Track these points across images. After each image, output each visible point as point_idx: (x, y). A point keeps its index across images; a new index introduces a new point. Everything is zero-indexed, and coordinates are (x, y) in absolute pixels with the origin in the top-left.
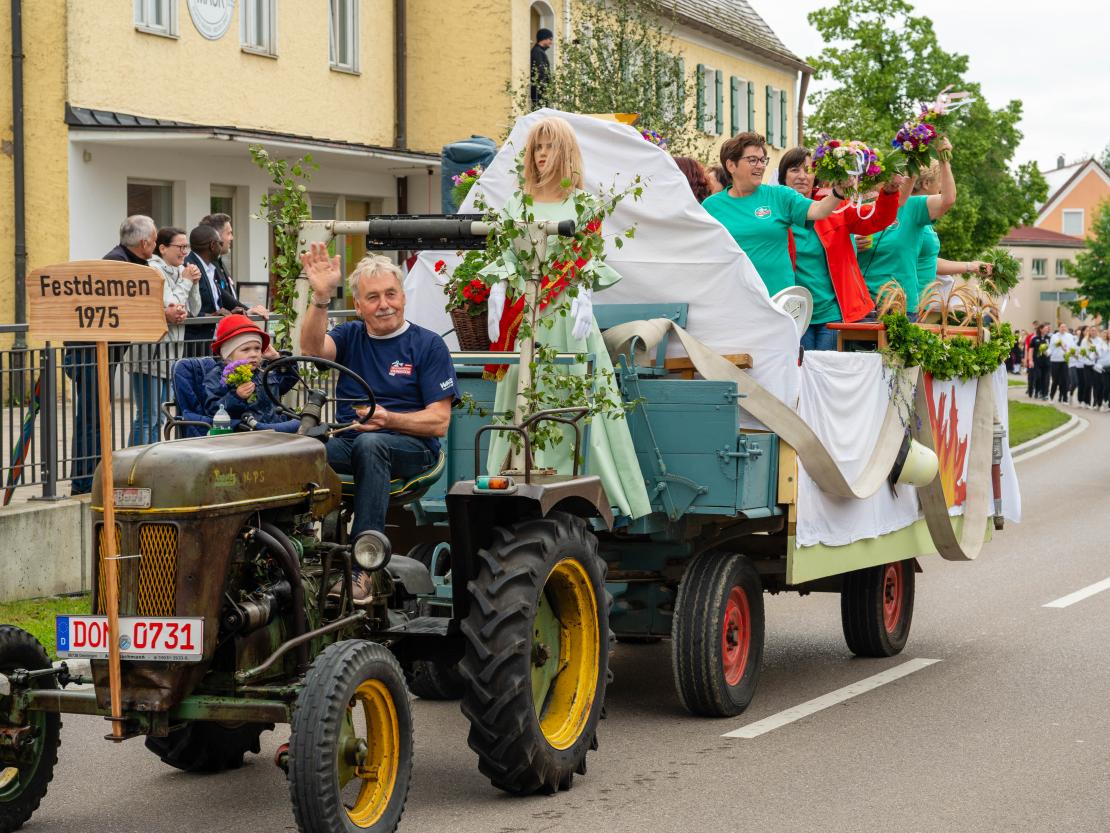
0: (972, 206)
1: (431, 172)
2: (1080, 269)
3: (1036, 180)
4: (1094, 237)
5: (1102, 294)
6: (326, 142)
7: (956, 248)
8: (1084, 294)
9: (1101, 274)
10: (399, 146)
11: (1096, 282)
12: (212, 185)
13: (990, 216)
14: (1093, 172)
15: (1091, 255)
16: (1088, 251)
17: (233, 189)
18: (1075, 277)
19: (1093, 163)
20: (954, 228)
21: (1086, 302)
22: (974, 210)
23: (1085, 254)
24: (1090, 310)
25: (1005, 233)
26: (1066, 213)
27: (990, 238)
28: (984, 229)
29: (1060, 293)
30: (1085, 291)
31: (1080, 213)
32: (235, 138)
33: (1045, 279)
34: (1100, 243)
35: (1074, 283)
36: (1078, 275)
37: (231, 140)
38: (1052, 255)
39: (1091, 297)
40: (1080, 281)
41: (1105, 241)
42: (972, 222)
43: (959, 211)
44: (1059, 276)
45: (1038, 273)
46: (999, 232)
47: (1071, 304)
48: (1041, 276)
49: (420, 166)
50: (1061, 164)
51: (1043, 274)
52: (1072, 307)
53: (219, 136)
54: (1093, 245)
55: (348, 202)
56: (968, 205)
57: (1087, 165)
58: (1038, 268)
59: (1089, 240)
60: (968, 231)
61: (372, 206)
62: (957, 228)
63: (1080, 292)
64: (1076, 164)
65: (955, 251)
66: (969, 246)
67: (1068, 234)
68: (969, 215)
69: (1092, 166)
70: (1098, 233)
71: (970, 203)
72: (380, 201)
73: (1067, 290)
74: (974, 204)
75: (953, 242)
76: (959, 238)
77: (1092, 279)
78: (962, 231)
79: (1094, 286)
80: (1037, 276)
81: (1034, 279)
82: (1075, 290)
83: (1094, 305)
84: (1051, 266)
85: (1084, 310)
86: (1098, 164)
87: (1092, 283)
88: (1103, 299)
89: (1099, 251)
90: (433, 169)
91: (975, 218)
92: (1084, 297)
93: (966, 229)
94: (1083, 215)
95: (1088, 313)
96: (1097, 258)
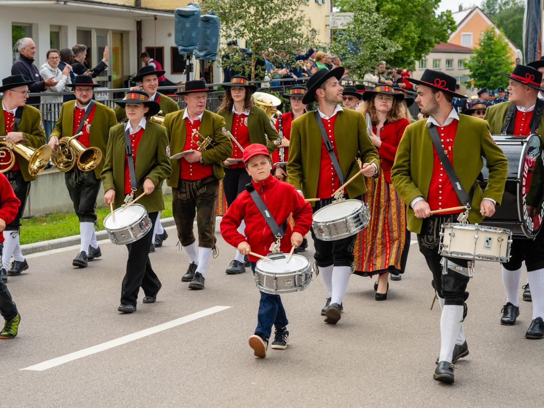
0: (415, 33)
1: (156, 19)
2: (471, 64)
3: (449, 18)
4: (478, 48)
5: (482, 78)
6: (108, 4)
7: (407, 55)
8: (473, 77)
9: (482, 67)
10: (138, 6)
11: (479, 71)
12: (51, 25)
13: (425, 38)
14: (477, 13)
15: (476, 57)
16: (475, 55)
17: (60, 27)
18: (468, 69)
19: (477, 8)
20: (406, 45)
21: (474, 82)
22: (416, 36)
23: (474, 57)
24: (476, 86)
25: (433, 47)
26: (463, 35)
27: (425, 49)
28: (422, 45)
29: (461, 77)
30: (473, 76)
31: (470, 35)
32: (67, 3)
33: (453, 69)
34: (482, 50)
35: (468, 72)
36: (470, 68)
37: (65, 4)
38: (456, 57)
39: (476, 79)
40: (471, 71)
41: (484, 49)
42: (415, 42)
43: (409, 36)
44: (460, 68)
45: (449, 66)
46: (430, 46)
47: (466, 83)
48: (450, 68)
49: (151, 16)
50: (461, 9)
51: (451, 66)
52: (467, 85)
53: (60, 2)
54: (477, 52)
55: (113, 33)
56: (413, 33)
57: (474, 10)
58: (449, 64)
59: (476, 50)
60: (413, 46)
61: (124, 35)
62: (407, 45)
63: (471, 77)
64: (468, 9)
65: (407, 56)
66: (413, 54)
67: (464, 46)
68: (413, 38)
69: (477, 10)
70: (480, 45)
71: (414, 32)
72: (128, 32)
73: (464, 75)
74: (416, 32)
75: (405, 52)
76: (409, 50)
77: (477, 70)
78: (410, 46)
79: (478, 73)
80: (448, 68)
81: (447, 70)
82: (469, 75)
83: (478, 83)
84: (455, 63)
85: (473, 86)
86: (480, 9)
87: (477, 72)
88: (483, 80)
89: (481, 55)
90: (157, 17)
91: (417, 40)
92: (473, 79)
93: (412, 45)
94: (472, 37)
95: (474, 87)
96: (480, 58)
